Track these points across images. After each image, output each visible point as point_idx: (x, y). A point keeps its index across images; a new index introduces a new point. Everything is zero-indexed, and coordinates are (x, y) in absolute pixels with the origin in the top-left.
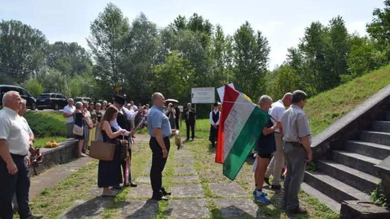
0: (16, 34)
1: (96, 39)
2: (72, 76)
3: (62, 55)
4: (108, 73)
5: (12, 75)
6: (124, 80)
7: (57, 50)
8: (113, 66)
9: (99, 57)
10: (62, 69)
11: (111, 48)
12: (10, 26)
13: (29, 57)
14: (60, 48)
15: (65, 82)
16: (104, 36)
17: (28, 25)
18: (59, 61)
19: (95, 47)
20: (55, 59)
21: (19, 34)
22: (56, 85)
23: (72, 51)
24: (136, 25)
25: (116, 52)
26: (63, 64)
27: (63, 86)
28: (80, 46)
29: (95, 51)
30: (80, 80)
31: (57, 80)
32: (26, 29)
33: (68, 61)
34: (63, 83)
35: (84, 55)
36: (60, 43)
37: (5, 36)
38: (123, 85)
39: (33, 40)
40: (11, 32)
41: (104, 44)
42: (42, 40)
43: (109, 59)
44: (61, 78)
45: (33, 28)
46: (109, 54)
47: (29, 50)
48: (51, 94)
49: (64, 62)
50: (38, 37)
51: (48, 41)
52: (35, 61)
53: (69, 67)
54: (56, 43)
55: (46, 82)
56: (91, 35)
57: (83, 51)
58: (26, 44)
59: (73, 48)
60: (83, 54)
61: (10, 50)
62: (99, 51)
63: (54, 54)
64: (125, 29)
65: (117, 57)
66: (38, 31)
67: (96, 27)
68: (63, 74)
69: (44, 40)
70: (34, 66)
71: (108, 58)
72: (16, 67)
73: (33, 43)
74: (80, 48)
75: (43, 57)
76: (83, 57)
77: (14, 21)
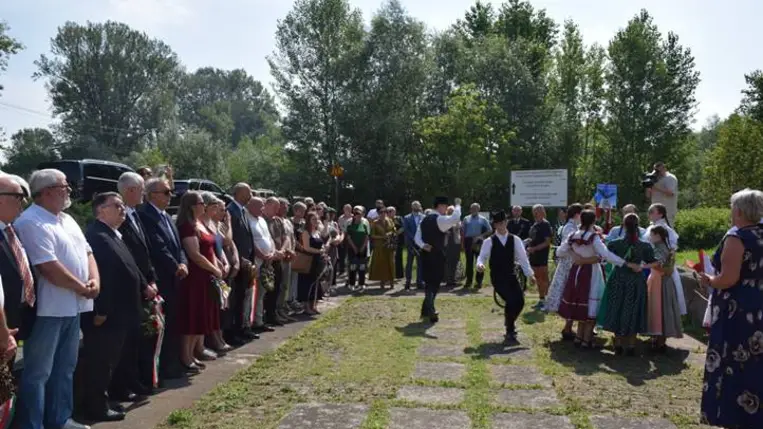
0: (117, 52)
1: (288, 58)
2: (235, 142)
3: (213, 98)
4: (315, 137)
5: (107, 139)
6: (349, 153)
7: (202, 87)
8: (325, 120)
9: (295, 100)
10: (213, 129)
11: (321, 79)
12: (104, 34)
13: (142, 102)
14: (210, 81)
15: (219, 156)
16: (306, 50)
17: (141, 32)
18: (208, 110)
19: (287, 76)
20: (196, 105)
21: (123, 52)
22: (199, 161)
23: (233, 90)
24: (379, 25)
25: (333, 90)
26: (214, 117)
27: (215, 165)
28: (251, 78)
29: (286, 86)
30: (250, 152)
31: (200, 151)
32: (137, 41)
33: (226, 110)
34: (215, 158)
35: (259, 97)
36: (209, 71)
37: (96, 55)
38: (347, 163)
39: (151, 64)
40: (107, 47)
41: (307, 70)
42: (171, 63)
43: (318, 104)
44: (209, 147)
45: (151, 38)
46: (316, 92)
47: (141, 85)
48: (189, 181)
49: (218, 113)
50: (161, 59)
51: (185, 68)
52: (156, 110)
53: (226, 122)
54: (201, 72)
55: (177, 156)
56: (278, 51)
57: (258, 88)
58: (136, 73)
59: (236, 81)
60: (258, 94)
61: (103, 87)
62: (296, 87)
63: (196, 94)
64: (355, 34)
65: (333, 101)
66: (161, 44)
67: (290, 32)
68: (214, 139)
69: (175, 64)
70: (152, 120)
71: (315, 100)
72: (116, 121)
73: (150, 72)
74: (250, 82)
75: (171, 102)
76: (257, 102)
77: (113, 24)
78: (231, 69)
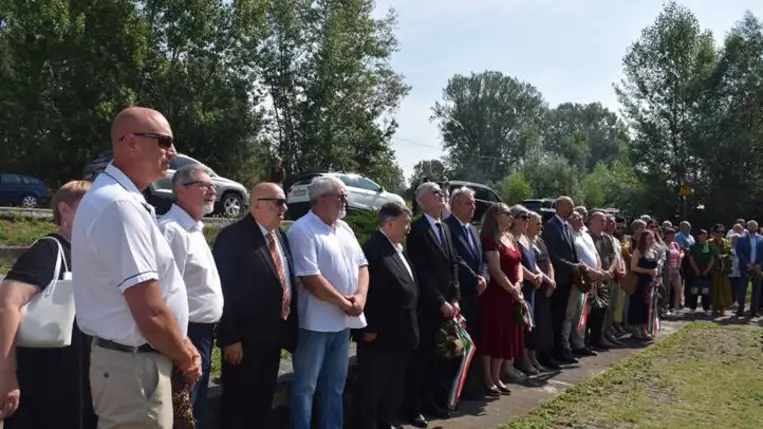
0: (493, 95)
1: (635, 84)
2: (591, 167)
3: (572, 129)
4: (662, 158)
5: (484, 166)
6: (699, 173)
7: (562, 120)
8: (674, 142)
9: (643, 124)
10: (572, 157)
11: (669, 102)
12: (483, 82)
13: (512, 135)
14: (569, 114)
15: (575, 178)
16: (654, 74)
17: (513, 77)
18: (569, 139)
19: (634, 101)
20: (558, 136)
21: (498, 94)
22: (557, 184)
23: (590, 121)
24: (734, 44)
25: (683, 111)
26: (574, 146)
27: (570, 187)
28: (606, 109)
29: (634, 112)
30: (604, 176)
31: (559, 175)
32: (509, 85)
33: (584, 139)
34: (570, 181)
35: (613, 127)
36: (568, 106)
37: (476, 98)
38: (695, 183)
39: (520, 103)
40: (485, 91)
41: (656, 95)
42: (536, 101)
43: (667, 126)
44: (567, 170)
45: (520, 81)
46: (664, 114)
47: (511, 122)
48: (543, 200)
49: (577, 142)
50: (528, 97)
51: (548, 104)
52: (523, 141)
53: (583, 150)
54: (561, 107)
55: (538, 180)
56: (625, 78)
57: (612, 119)
58: (507, 112)
59: (594, 113)
60: (613, 124)
61: (482, 123)
62: (644, 111)
63: (557, 126)
64: (705, 56)
65: (684, 122)
66: (529, 86)
68: (570, 164)
69: (540, 102)
70: (520, 150)
71: (664, 123)
72: (491, 152)
73: (519, 110)
74: (606, 113)
75: (536, 134)
76: (612, 131)
77: (490, 72)
78: (588, 103)
